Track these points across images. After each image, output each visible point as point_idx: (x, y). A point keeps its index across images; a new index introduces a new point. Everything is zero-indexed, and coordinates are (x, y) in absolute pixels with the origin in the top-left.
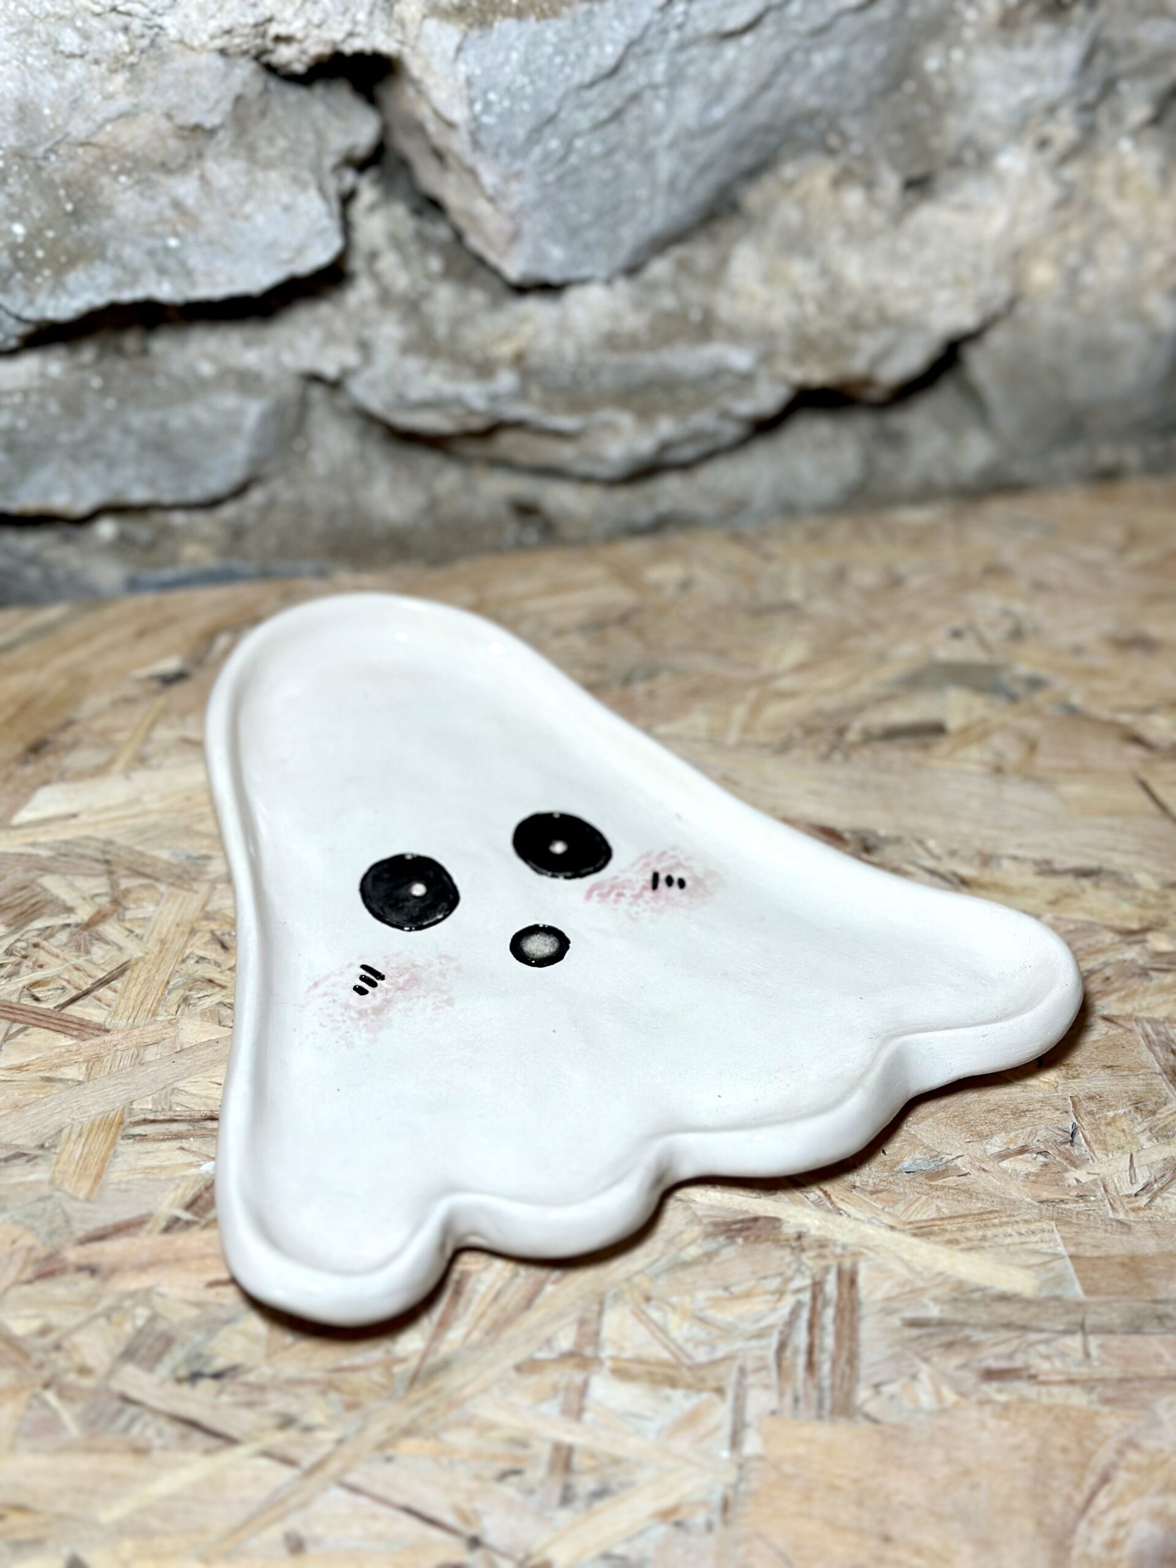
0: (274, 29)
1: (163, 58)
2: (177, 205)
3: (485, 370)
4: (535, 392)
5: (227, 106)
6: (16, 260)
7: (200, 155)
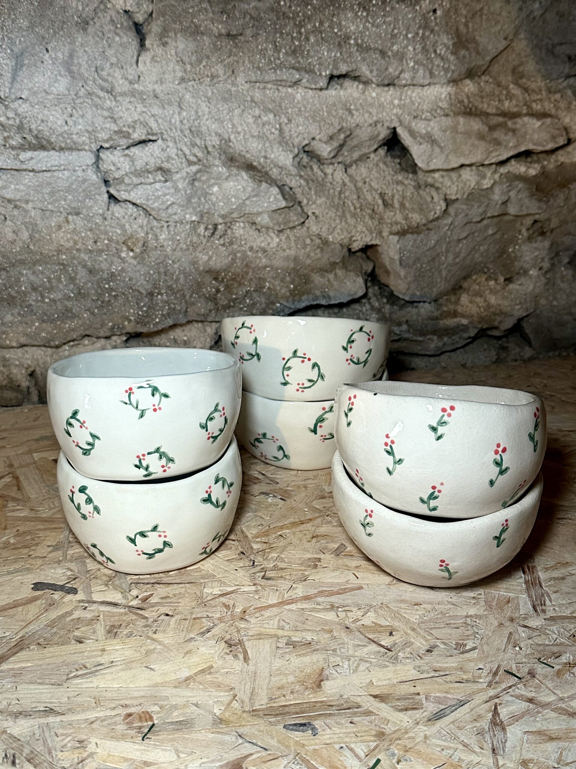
0: (354, 239)
1: (328, 246)
2: (329, 281)
3: (399, 324)
4: (411, 330)
5: (341, 257)
6: (291, 294)
7: (335, 269)
